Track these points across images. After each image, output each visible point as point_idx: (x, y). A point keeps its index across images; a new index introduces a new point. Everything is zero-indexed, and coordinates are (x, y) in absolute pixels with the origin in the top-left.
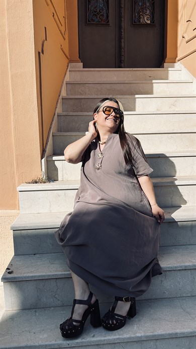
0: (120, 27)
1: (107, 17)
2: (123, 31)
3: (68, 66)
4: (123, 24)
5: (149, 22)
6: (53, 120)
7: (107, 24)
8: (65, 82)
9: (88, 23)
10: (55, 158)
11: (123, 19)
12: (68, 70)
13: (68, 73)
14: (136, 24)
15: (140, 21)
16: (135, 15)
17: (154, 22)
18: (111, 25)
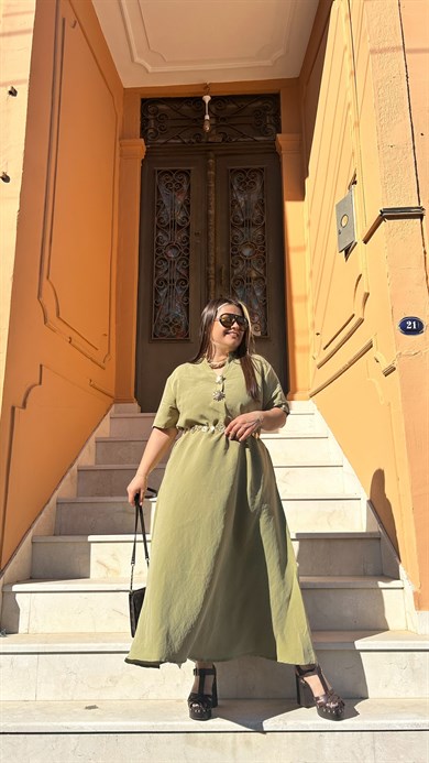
1: (187, 328)
3: (108, 411)
5: (259, 334)
6: (41, 513)
7: (186, 339)
8: (93, 439)
9: (153, 338)
10: (16, 588)
12: (108, 416)
13: (106, 423)
17: (267, 334)
18: (192, 340)
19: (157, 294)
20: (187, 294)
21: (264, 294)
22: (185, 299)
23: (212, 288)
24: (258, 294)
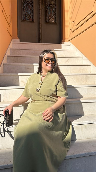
0: (39, 23)
1: (33, 18)
2: (41, 25)
3: (11, 41)
4: (40, 22)
5: (54, 22)
7: (33, 21)
8: (9, 48)
9: (23, 20)
11: (41, 20)
12: (11, 42)
13: (11, 44)
14: (47, 22)
15: (49, 21)
16: (47, 18)
17: (56, 22)
18: (34, 22)
19: (23, 5)
20: (33, 7)
21: (56, 10)
22: (32, 8)
23: (40, 6)
24: (54, 9)
